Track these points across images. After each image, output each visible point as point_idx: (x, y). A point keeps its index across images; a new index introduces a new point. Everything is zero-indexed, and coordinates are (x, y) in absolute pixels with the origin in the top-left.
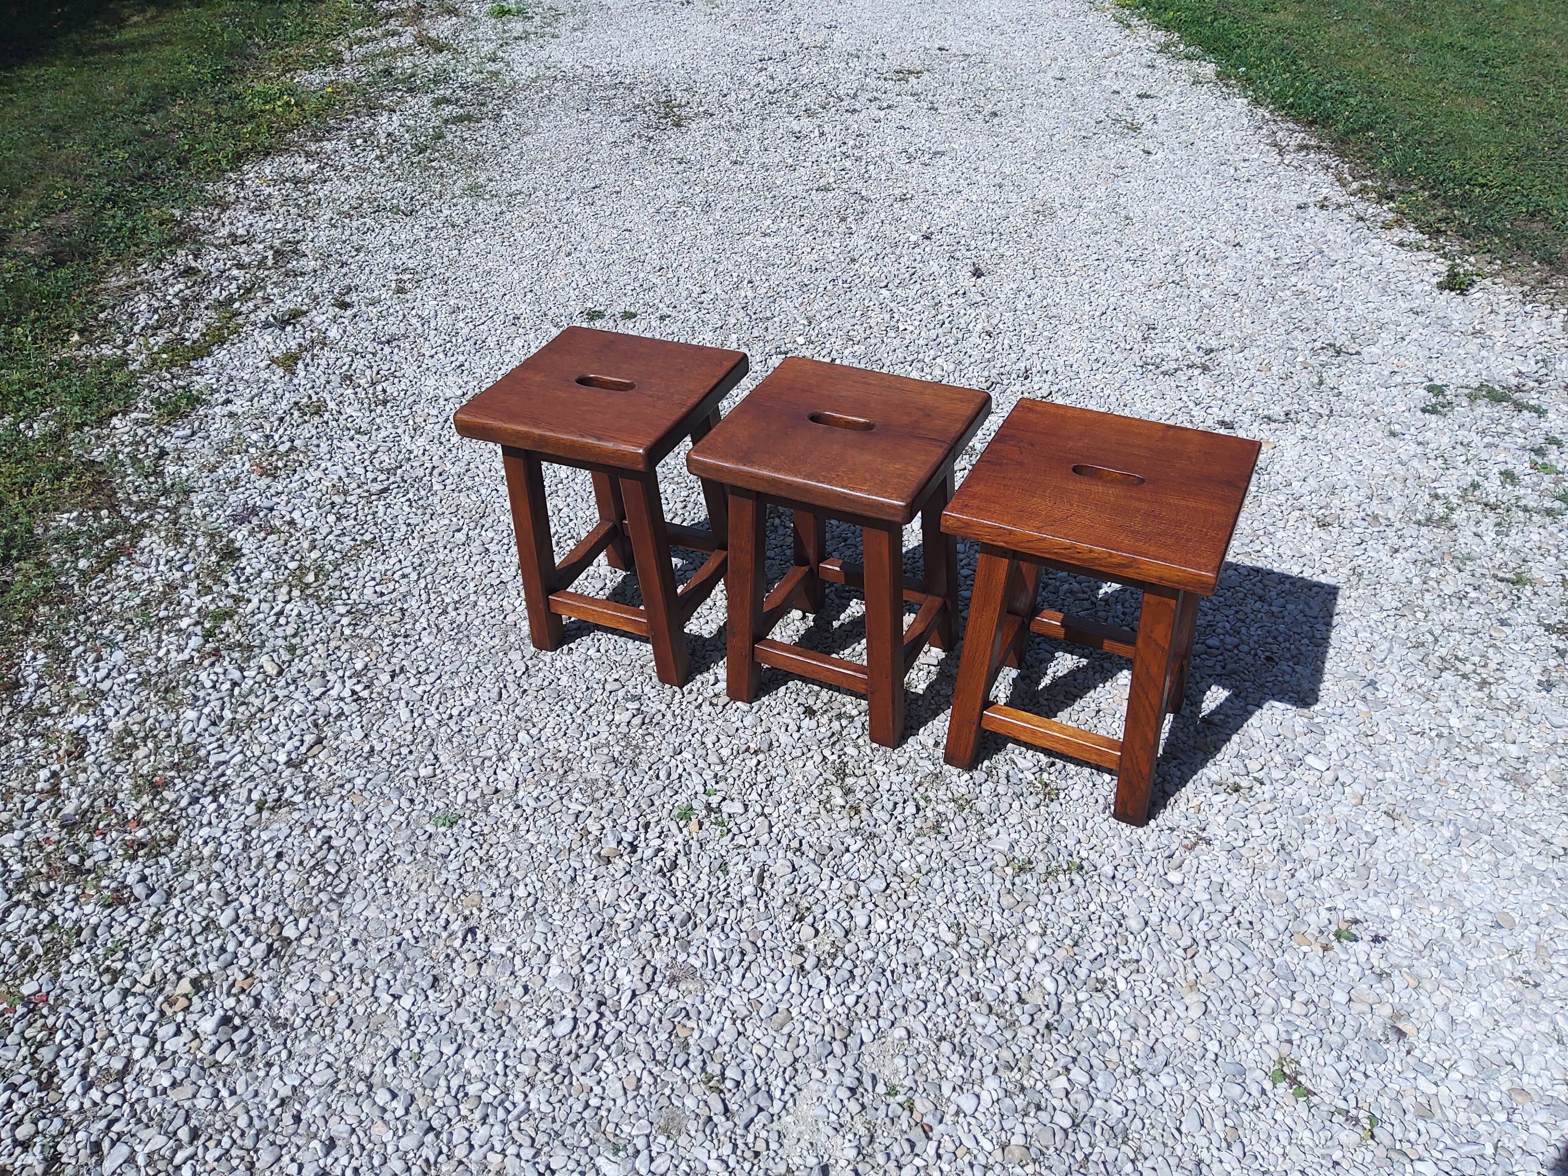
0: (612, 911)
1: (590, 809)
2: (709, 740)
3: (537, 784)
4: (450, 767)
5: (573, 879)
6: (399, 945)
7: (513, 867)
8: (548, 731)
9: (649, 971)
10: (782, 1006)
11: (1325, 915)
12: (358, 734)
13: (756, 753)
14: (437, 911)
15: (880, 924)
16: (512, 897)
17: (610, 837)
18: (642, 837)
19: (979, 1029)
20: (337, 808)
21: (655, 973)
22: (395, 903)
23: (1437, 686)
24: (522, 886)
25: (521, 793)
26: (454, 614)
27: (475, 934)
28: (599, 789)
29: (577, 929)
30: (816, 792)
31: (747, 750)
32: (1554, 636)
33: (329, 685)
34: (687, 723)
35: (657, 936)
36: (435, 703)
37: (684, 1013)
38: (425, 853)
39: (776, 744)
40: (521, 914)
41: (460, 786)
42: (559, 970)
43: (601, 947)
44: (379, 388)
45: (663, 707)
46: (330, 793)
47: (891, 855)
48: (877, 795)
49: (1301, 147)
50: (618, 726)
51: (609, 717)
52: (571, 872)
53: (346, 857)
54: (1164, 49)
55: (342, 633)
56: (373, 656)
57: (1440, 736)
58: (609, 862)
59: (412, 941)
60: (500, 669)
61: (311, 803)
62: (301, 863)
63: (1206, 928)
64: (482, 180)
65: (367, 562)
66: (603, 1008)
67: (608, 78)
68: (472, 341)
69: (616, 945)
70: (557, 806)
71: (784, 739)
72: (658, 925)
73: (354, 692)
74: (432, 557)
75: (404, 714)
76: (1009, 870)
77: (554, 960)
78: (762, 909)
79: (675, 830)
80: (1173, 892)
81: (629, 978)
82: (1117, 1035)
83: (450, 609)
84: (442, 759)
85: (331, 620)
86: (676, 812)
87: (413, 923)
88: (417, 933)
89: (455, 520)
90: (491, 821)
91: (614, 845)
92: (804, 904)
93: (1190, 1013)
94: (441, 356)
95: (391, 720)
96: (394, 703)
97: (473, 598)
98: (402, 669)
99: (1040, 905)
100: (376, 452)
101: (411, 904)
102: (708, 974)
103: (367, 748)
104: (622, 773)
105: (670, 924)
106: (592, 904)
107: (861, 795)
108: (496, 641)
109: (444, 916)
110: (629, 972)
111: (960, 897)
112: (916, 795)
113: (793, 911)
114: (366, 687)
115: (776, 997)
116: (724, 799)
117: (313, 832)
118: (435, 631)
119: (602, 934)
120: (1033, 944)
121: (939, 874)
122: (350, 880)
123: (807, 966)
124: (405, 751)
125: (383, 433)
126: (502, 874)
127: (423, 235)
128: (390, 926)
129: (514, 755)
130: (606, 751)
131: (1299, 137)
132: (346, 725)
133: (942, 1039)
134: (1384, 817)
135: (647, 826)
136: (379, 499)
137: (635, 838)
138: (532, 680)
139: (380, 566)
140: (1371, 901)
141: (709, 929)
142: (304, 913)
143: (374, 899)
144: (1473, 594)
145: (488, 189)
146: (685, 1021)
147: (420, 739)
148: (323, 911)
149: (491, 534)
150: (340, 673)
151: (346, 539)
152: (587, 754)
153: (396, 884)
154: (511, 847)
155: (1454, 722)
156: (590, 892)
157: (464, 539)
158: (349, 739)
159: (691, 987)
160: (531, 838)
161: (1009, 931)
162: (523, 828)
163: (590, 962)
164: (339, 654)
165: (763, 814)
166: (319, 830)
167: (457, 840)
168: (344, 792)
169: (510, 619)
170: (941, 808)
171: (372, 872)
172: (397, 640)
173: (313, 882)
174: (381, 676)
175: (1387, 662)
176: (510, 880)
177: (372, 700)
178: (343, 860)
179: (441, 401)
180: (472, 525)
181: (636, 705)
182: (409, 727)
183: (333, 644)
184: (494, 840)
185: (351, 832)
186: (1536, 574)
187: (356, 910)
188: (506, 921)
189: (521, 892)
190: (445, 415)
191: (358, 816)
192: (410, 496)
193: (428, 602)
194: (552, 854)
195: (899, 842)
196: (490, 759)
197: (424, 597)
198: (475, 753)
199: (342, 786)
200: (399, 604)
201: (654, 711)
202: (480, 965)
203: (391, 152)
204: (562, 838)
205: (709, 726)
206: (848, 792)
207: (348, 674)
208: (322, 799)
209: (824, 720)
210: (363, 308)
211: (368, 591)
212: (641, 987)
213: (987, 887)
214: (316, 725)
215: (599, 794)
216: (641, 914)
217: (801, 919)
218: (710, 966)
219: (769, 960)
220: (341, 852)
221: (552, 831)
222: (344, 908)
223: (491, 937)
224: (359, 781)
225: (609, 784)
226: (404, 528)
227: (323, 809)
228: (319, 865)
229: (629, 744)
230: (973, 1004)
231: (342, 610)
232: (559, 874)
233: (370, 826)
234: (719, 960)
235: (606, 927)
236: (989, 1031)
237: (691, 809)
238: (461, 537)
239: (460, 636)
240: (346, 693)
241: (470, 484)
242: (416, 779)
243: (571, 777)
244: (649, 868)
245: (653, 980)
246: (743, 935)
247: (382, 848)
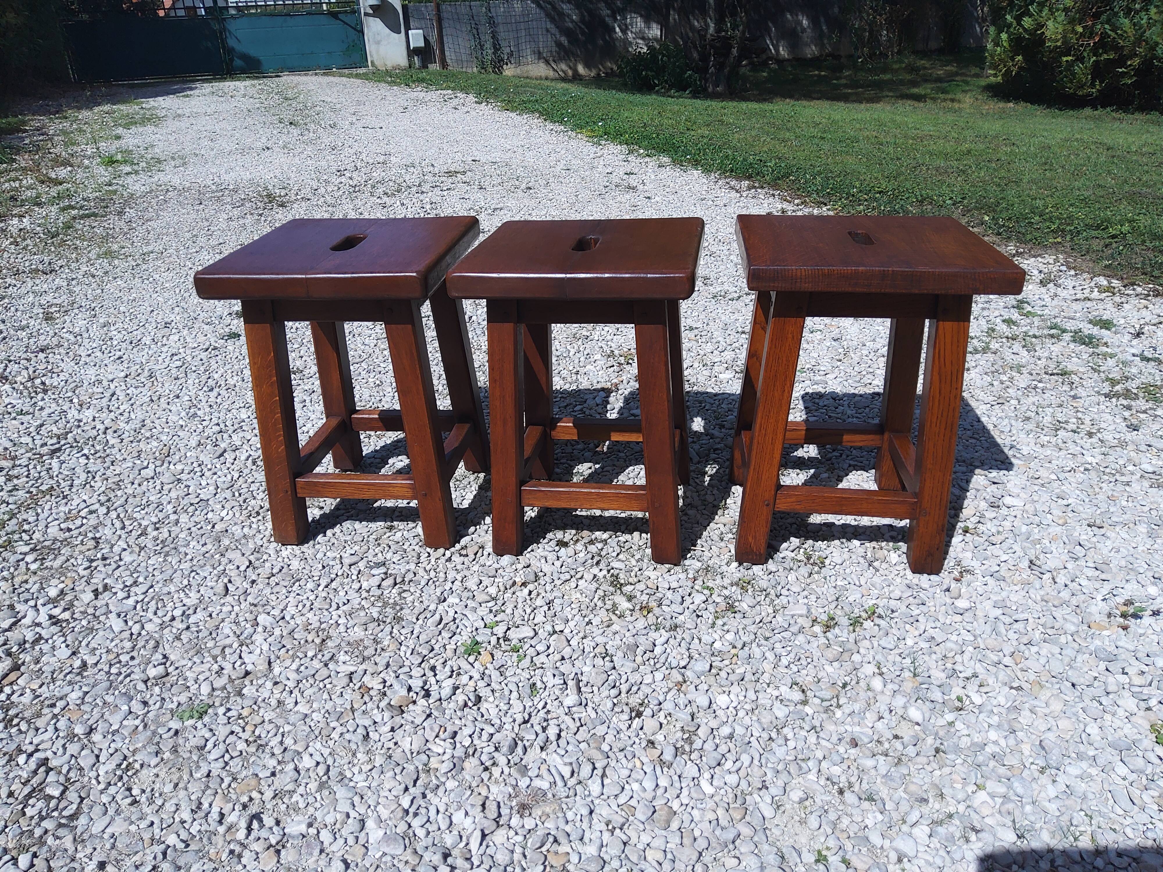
0: (424, 757)
1: (363, 667)
2: (471, 584)
3: (294, 657)
4: (184, 662)
5: (366, 737)
6: (164, 854)
7: (288, 741)
8: (291, 610)
9: (492, 807)
10: (659, 803)
11: (1101, 604)
12: (63, 653)
13: (524, 584)
14: (205, 806)
15: (722, 700)
16: (297, 770)
17: (396, 686)
18: (433, 680)
19: (873, 772)
20: (51, 728)
21: (499, 807)
22: (146, 810)
23: (1060, 441)
24: (306, 757)
25: (277, 670)
26: (155, 533)
27: (260, 821)
28: (366, 648)
29: (387, 785)
30: (600, 604)
31: (514, 583)
32: (1114, 400)
33: (19, 616)
34: (442, 575)
35: (486, 769)
36: (151, 610)
37: (551, 839)
38: (175, 750)
39: (541, 574)
40: (313, 786)
41: (201, 677)
42: (381, 833)
43: (424, 796)
44: (38, 382)
45: (412, 566)
46: (39, 715)
47: (700, 640)
48: (659, 595)
49: (749, 188)
50: (368, 591)
51: (356, 586)
52: (361, 731)
53: (72, 774)
54: (631, 152)
55: (28, 569)
56: (69, 582)
57: (1086, 470)
58: (403, 712)
59: (181, 846)
60: (222, 568)
61: (14, 730)
62: (11, 794)
63: (1016, 636)
64: (115, 247)
65: (47, 507)
66: (450, 860)
67: (214, 187)
68: (128, 342)
69: (441, 789)
70: (324, 672)
71: (547, 568)
72: (484, 758)
73: (51, 617)
74: (119, 493)
75: (117, 624)
76: (817, 629)
77: (370, 824)
78: (593, 715)
79: (465, 666)
80: (968, 616)
81: (469, 820)
82: (1003, 743)
83: (149, 529)
84: (172, 657)
85: (13, 559)
86: (462, 649)
87: (176, 826)
88: (184, 835)
89: (138, 462)
90: (247, 703)
91: (404, 692)
92: (634, 701)
93: (1052, 708)
94: (99, 354)
95: (101, 633)
96: (102, 618)
97: (173, 517)
98: (106, 588)
99: (862, 651)
100: (42, 425)
101: (170, 807)
102: (561, 791)
103: (77, 663)
104: (388, 629)
105: (496, 754)
106: (397, 755)
107: (645, 597)
108: (209, 546)
109: (215, 810)
110: (467, 814)
111: (784, 661)
112: (696, 587)
113: (626, 709)
114: (65, 610)
115: (649, 795)
116: (509, 629)
117: (22, 759)
118: (137, 549)
119: (419, 783)
120: (877, 683)
121: (754, 645)
122: (82, 799)
123: (668, 756)
124: (124, 658)
125: (47, 411)
126: (277, 751)
127: (65, 284)
128: (146, 836)
129: (258, 638)
130: (363, 613)
131: (746, 183)
132: (46, 647)
133: (841, 792)
134: (1089, 529)
135: (433, 669)
136: (52, 458)
137: (425, 683)
138: (259, 571)
139: (62, 508)
140: (1128, 586)
141: (542, 748)
142: (23, 849)
143: (118, 812)
144: (1040, 385)
145: (122, 252)
146: (555, 847)
147: (141, 644)
148: (50, 840)
149: (179, 467)
150: (32, 603)
151: (21, 493)
152: (341, 621)
153: (143, 791)
154: (280, 722)
155: (1090, 459)
156: (391, 745)
157: (152, 474)
158: (53, 660)
159: (548, 810)
160: (302, 708)
161: (847, 679)
162: (289, 701)
163: (416, 815)
164: (27, 586)
165: (555, 632)
166: (30, 755)
167: (211, 730)
168: (56, 711)
169: (218, 527)
170: (726, 592)
171: (109, 784)
172: (94, 564)
173: (29, 812)
174: (82, 596)
175: (1014, 432)
176: (288, 756)
177: (75, 620)
178: (68, 780)
179: (105, 383)
180: (158, 463)
181: (383, 570)
182: (126, 634)
183: (17, 580)
184: (257, 720)
185: (73, 748)
186: (1070, 367)
187: (96, 829)
188: (296, 797)
189: (307, 762)
190: (110, 392)
191: (79, 730)
192: (86, 451)
193: (123, 528)
194: (333, 717)
195: (703, 627)
196: (231, 646)
197: (118, 524)
198: (210, 644)
199: (53, 705)
200: (90, 535)
201: (403, 571)
202: (278, 852)
203: (25, 239)
204: (339, 701)
205: (466, 573)
206: (630, 598)
207: (40, 602)
208: (29, 723)
209: (579, 546)
210: (12, 332)
211: (53, 531)
212: (488, 826)
213: (807, 646)
214: (9, 654)
215: (370, 652)
216: (459, 752)
217: (639, 715)
218: (560, 783)
219: (624, 761)
220: (64, 771)
221: (326, 696)
222: (79, 831)
223: (282, 818)
224: (74, 696)
225: (376, 641)
226: (83, 476)
227: (32, 732)
228: (37, 791)
229: (385, 605)
230: (853, 751)
231: (26, 549)
232: (347, 736)
233: (96, 737)
234: (567, 775)
235: (422, 775)
236: (883, 770)
237: (477, 643)
238: (148, 473)
239: (167, 549)
240: (43, 618)
241: (148, 434)
242: (145, 682)
243: (330, 643)
244: (452, 705)
245: (500, 815)
246: (583, 746)
247: (117, 758)
